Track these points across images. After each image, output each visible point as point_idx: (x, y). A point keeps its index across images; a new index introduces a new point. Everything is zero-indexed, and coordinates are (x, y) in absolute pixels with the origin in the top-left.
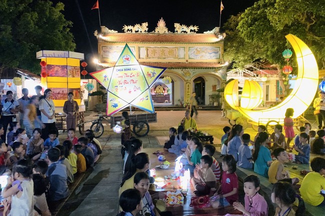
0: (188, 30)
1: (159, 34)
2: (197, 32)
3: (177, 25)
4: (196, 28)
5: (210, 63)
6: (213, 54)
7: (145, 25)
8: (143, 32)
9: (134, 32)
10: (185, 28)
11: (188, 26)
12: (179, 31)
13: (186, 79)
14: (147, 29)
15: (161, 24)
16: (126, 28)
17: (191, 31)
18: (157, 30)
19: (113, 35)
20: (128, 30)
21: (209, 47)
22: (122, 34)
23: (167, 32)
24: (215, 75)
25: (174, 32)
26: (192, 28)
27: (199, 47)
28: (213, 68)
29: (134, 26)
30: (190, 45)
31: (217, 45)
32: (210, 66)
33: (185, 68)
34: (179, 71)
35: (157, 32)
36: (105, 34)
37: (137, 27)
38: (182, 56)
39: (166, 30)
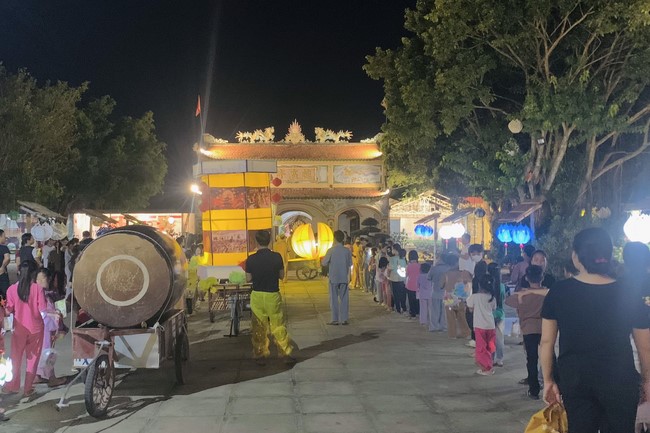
0: (336, 138)
1: (291, 144)
2: (350, 141)
3: (319, 131)
4: (348, 135)
5: (366, 190)
6: (371, 176)
7: (270, 131)
8: (267, 141)
9: (252, 141)
10: (331, 135)
11: (336, 132)
12: (322, 140)
13: (328, 214)
14: (272, 137)
15: (295, 129)
16: (241, 136)
17: (341, 138)
18: (288, 138)
19: (221, 147)
20: (244, 139)
21: (364, 165)
22: (234, 145)
23: (303, 141)
24: (370, 208)
25: (314, 140)
26: (342, 134)
27: (349, 165)
28: (368, 198)
29: (253, 133)
30: (336, 163)
31: (378, 162)
32: (364, 195)
33: (326, 198)
34: (318, 203)
35: (287, 141)
36: (209, 147)
37: (257, 134)
38: (324, 179)
39: (302, 138)
